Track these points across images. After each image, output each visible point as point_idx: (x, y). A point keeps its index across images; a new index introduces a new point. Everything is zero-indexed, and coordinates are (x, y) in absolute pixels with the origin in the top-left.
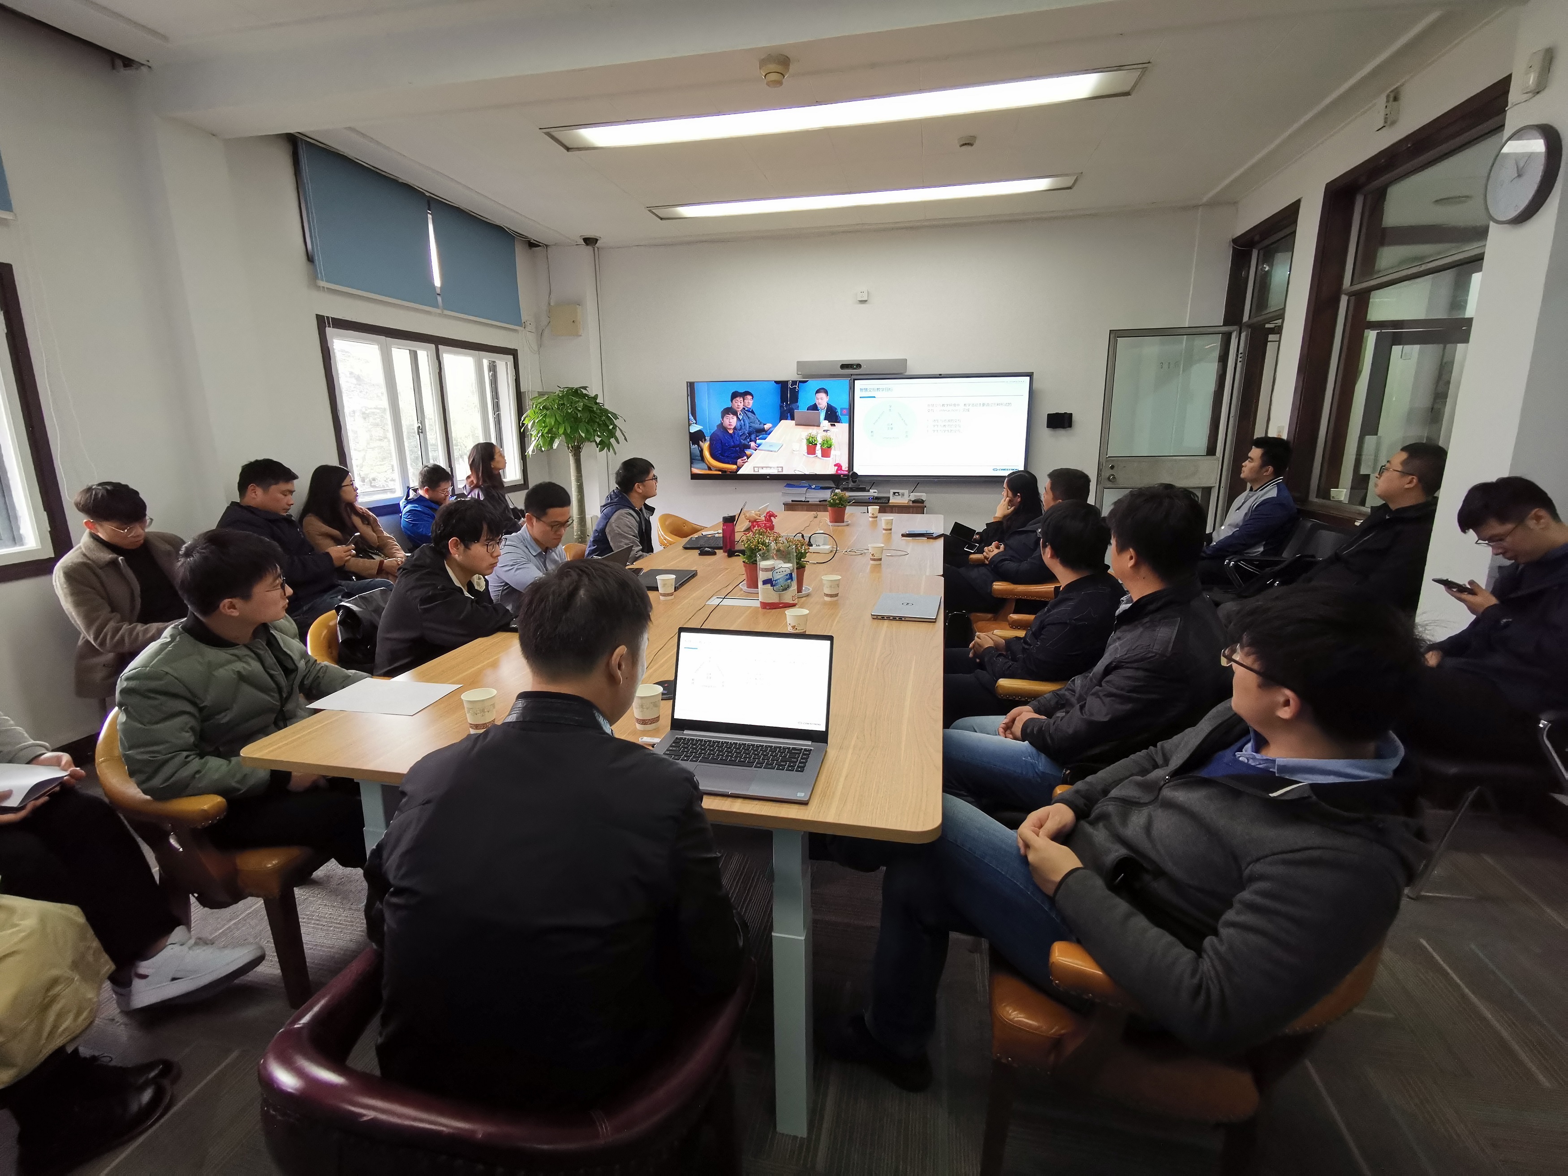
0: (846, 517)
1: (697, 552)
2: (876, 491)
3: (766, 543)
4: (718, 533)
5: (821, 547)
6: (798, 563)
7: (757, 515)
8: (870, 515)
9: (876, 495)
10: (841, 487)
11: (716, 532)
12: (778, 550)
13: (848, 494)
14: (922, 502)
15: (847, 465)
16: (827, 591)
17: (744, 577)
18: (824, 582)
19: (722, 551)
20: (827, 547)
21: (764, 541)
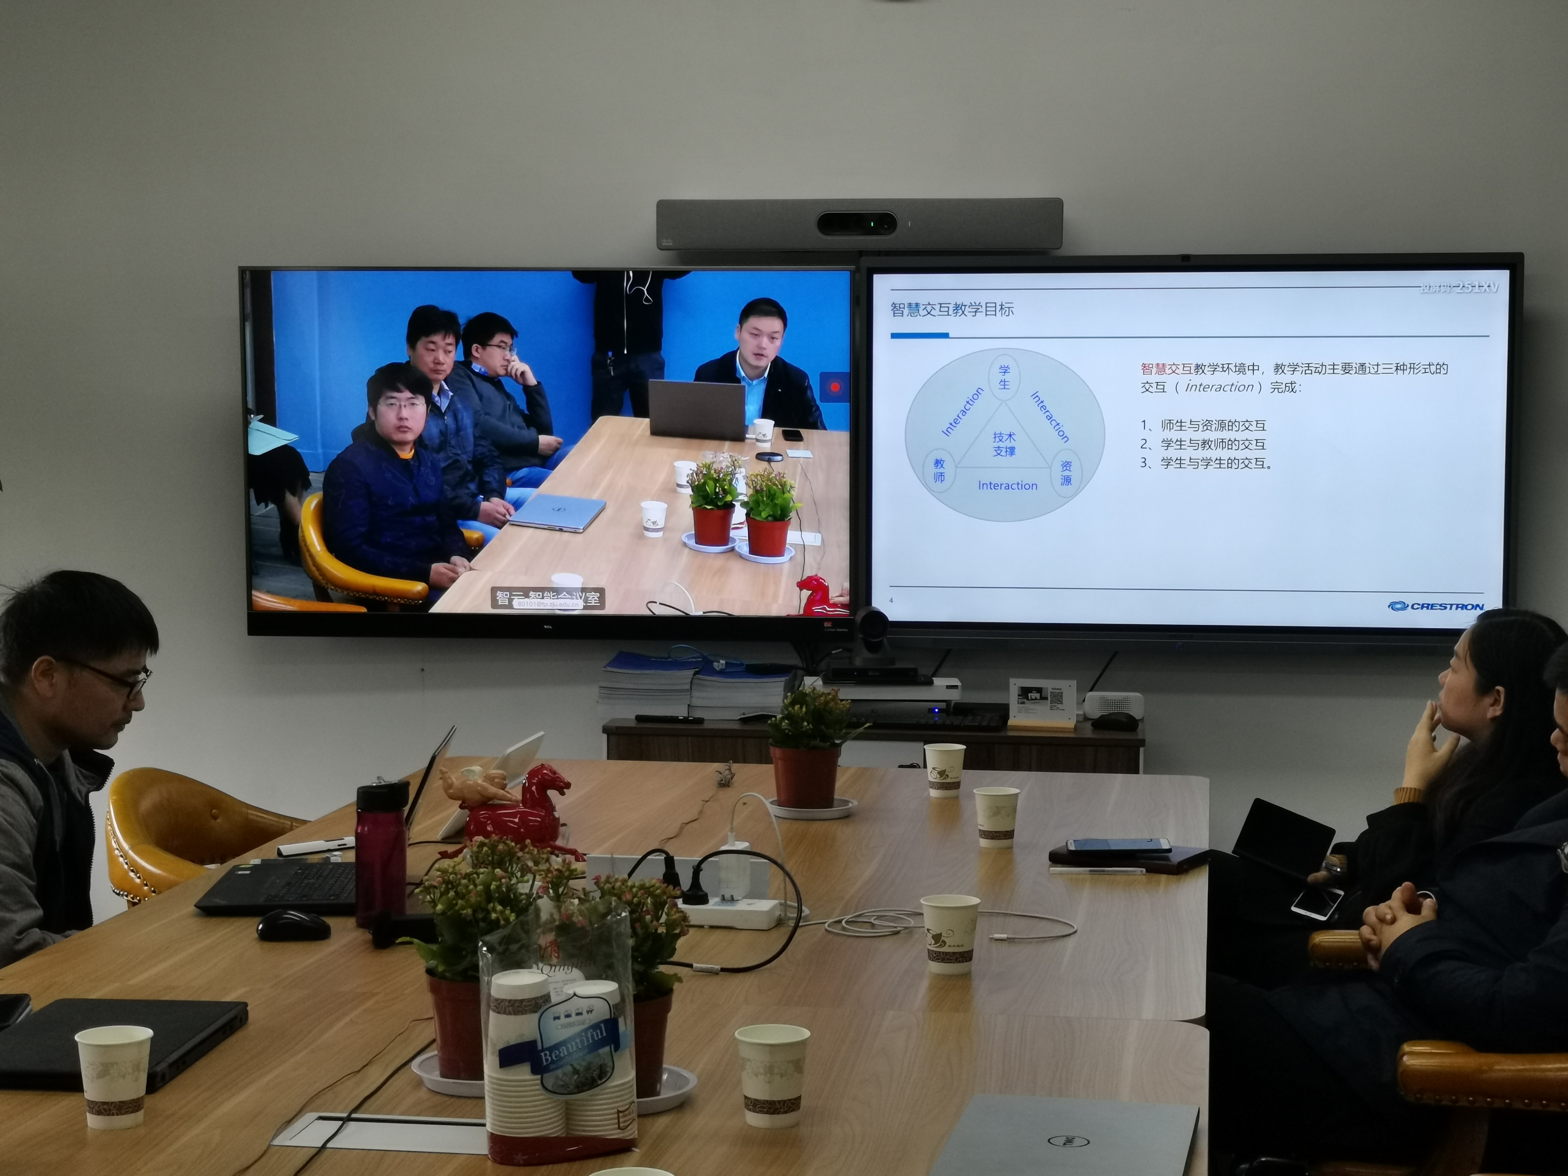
0: (838, 784)
1: (253, 926)
2: (955, 682)
3: (517, 896)
4: (343, 848)
5: (743, 906)
6: (640, 978)
7: (490, 779)
8: (932, 776)
9: (955, 696)
10: (823, 665)
11: (333, 845)
12: (565, 928)
13: (849, 693)
14: (1130, 724)
15: (847, 585)
16: (756, 1089)
17: (431, 1030)
18: (745, 1052)
19: (351, 922)
20: (765, 905)
21: (510, 888)
